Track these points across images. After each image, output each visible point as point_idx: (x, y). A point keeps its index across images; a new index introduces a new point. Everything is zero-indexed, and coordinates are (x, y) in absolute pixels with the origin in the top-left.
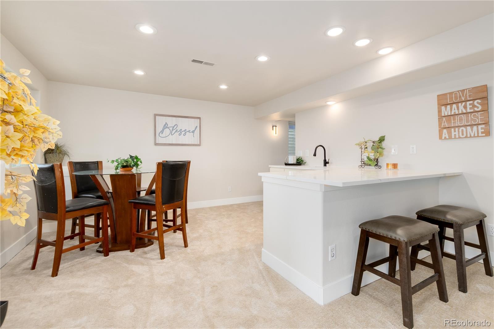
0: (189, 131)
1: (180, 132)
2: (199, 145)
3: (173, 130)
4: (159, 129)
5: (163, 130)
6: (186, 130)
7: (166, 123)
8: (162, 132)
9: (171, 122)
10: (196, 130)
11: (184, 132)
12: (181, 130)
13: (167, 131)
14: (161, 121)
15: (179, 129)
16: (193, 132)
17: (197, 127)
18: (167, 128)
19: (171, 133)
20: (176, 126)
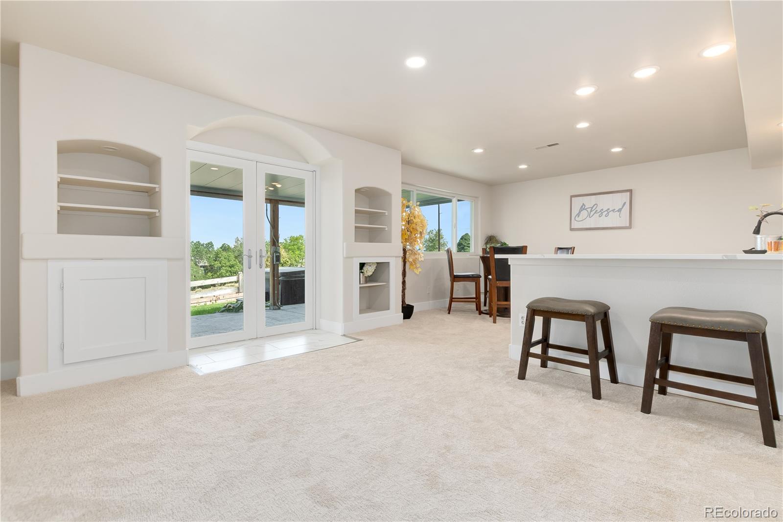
0: (613, 210)
1: (600, 213)
2: (630, 227)
3: (591, 211)
4: (575, 212)
5: (580, 212)
6: (609, 209)
7: (583, 204)
8: (578, 215)
9: (589, 201)
10: (625, 206)
11: (606, 212)
12: (602, 210)
13: (584, 213)
14: (578, 202)
15: (599, 209)
16: (620, 210)
17: (625, 203)
18: (584, 209)
19: (589, 216)
20: (596, 205)
